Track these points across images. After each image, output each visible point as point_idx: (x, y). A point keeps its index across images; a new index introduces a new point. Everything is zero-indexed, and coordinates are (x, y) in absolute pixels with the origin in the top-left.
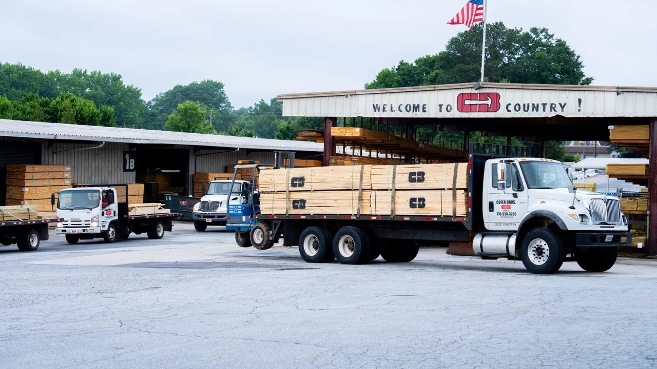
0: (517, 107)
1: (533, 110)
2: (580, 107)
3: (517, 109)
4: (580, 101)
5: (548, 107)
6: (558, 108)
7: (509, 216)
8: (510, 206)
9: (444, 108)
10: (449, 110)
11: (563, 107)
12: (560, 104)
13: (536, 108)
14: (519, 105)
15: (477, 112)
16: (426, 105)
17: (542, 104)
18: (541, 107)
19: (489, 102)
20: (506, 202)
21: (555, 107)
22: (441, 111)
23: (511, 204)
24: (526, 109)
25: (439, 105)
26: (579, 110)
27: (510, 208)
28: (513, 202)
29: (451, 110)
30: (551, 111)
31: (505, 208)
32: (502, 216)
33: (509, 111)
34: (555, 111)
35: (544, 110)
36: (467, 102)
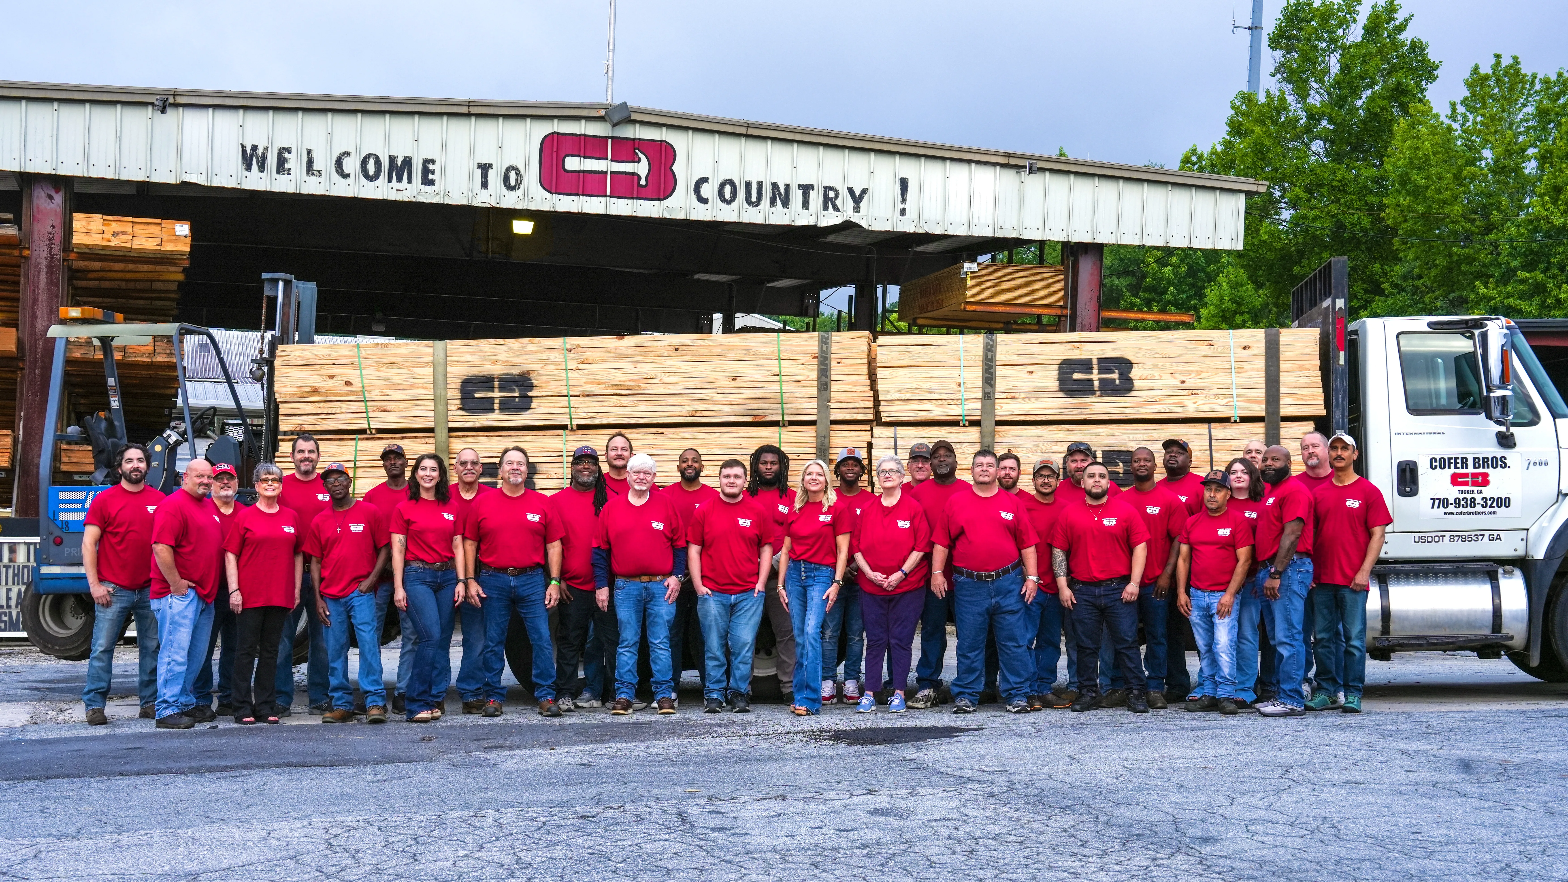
0: (728, 190)
1: (773, 203)
2: (904, 201)
3: (728, 196)
4: (904, 184)
5: (816, 197)
6: (845, 202)
7: (1478, 508)
8: (1485, 476)
9: (495, 177)
10: (513, 183)
11: (857, 200)
12: (851, 191)
13: (781, 195)
14: (731, 182)
15: (606, 196)
16: (433, 161)
17: (801, 187)
18: (797, 196)
19: (642, 168)
20: (1470, 463)
21: (837, 196)
22: (485, 185)
23: (1490, 471)
24: (754, 199)
25: (480, 166)
26: (903, 212)
27: (1486, 482)
28: (1500, 463)
29: (519, 183)
30: (826, 208)
31: (1466, 484)
32: (1451, 508)
33: (704, 201)
34: (836, 208)
35: (806, 204)
36: (573, 163)
